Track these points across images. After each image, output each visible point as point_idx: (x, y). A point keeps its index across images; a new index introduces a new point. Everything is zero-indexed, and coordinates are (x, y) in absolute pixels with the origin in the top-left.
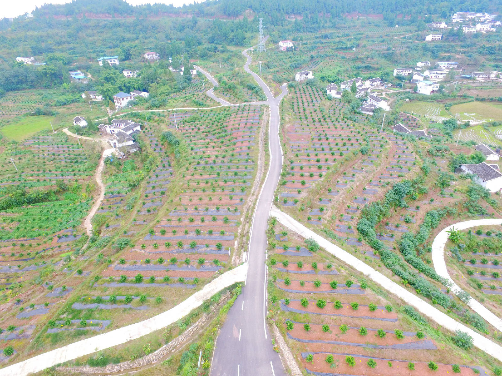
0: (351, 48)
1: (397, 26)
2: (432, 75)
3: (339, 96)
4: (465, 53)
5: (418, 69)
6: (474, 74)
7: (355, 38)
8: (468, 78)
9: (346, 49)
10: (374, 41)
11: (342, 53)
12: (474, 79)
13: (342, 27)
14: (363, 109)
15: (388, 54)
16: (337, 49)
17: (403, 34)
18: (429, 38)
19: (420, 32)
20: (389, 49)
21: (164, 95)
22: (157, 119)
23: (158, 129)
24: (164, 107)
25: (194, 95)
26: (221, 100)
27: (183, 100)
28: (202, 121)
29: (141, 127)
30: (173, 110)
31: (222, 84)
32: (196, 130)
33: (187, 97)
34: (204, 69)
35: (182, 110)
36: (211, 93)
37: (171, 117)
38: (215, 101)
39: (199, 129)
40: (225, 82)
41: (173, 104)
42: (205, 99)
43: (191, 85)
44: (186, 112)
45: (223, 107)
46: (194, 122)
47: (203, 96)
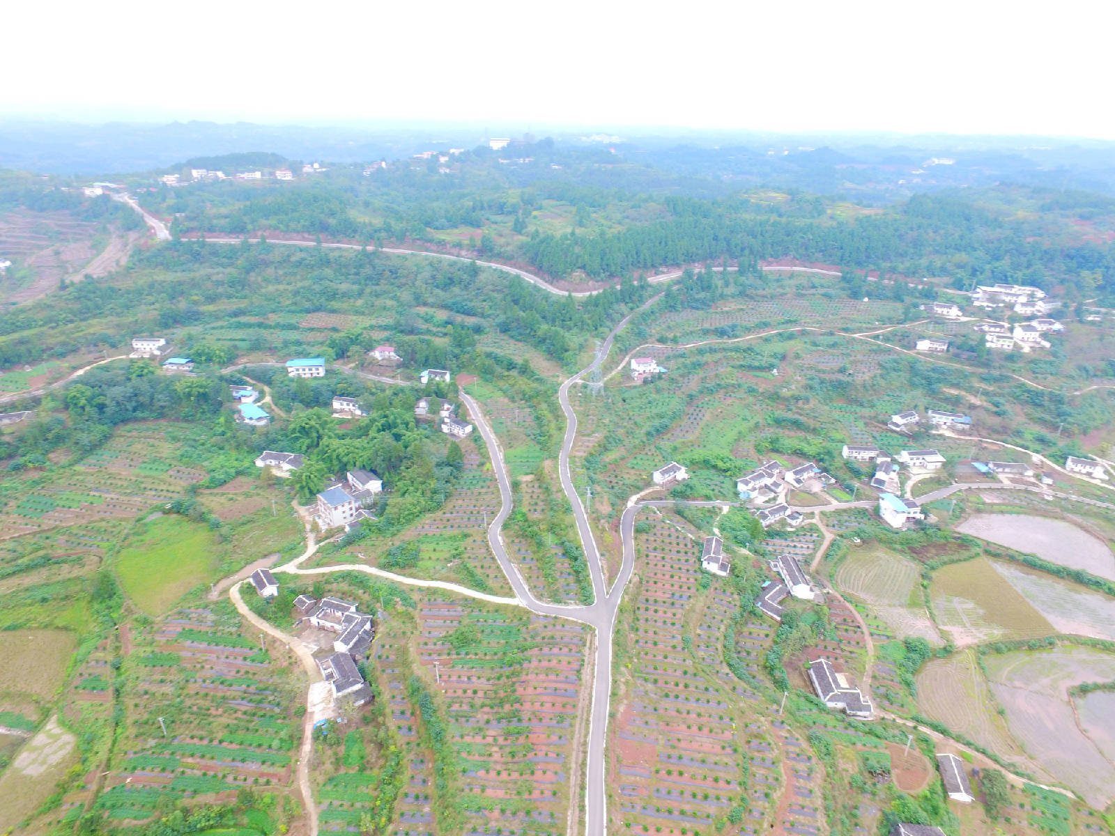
0: (770, 367)
1: (866, 299)
2: (915, 461)
3: (723, 574)
5: (894, 428)
6: (995, 465)
9: (759, 368)
10: (815, 344)
12: (995, 477)
14: (765, 604)
15: (840, 382)
16: (742, 366)
17: (875, 328)
18: (924, 345)
19: (907, 326)
20: (842, 370)
21: (412, 517)
22: (400, 609)
23: (404, 651)
24: (413, 570)
25: (466, 536)
26: (514, 573)
27: (448, 556)
28: (481, 655)
29: (373, 624)
30: (428, 589)
31: (519, 517)
32: (470, 692)
33: (453, 538)
34: (485, 416)
35: (445, 593)
36: (497, 537)
37: (426, 611)
38: (504, 577)
39: (475, 692)
40: (524, 515)
41: (429, 564)
42: (486, 565)
43: (462, 482)
44: (452, 600)
45: (517, 607)
46: (467, 654)
47: (483, 550)
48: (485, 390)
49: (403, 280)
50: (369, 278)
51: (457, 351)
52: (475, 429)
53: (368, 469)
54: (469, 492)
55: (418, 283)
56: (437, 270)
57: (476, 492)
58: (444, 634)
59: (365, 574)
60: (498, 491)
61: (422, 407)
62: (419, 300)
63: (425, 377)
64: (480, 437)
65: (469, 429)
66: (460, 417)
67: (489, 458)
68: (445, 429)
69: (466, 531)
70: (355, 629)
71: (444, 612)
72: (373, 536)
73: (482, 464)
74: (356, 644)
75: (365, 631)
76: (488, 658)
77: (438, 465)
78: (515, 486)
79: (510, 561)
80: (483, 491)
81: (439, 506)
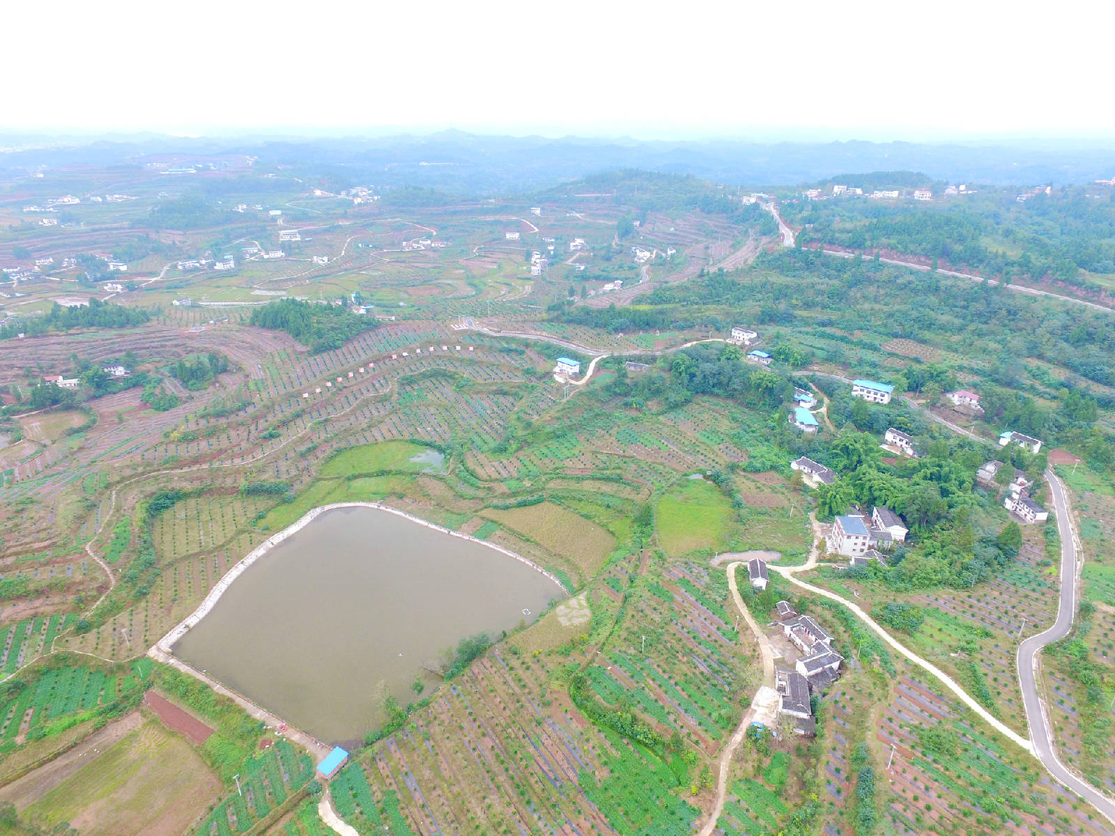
21: (926, 582)
22: (877, 668)
23: (863, 712)
24: (908, 639)
25: (987, 635)
26: (1039, 713)
27: (954, 644)
28: (953, 775)
29: (842, 666)
30: (916, 666)
31: (1075, 650)
32: (921, 804)
33: (970, 629)
34: (1074, 509)
35: (934, 681)
36: (1030, 655)
37: (903, 687)
38: (1021, 707)
39: (928, 808)
40: (1082, 650)
41: (929, 641)
42: (1002, 680)
43: (1007, 572)
44: (941, 694)
45: (1025, 752)
46: (935, 761)
47: (1005, 662)
48: (1089, 479)
49: (1022, 324)
50: (980, 315)
51: (1062, 421)
52: (1050, 520)
53: (898, 513)
54: (1012, 589)
55: (1039, 331)
56: (1074, 319)
57: (1021, 592)
58: (917, 723)
59: (853, 614)
60: (1056, 603)
61: (988, 472)
62: (1034, 351)
63: (1006, 438)
64: (1055, 532)
65: (1042, 516)
66: (1035, 498)
67: (1057, 561)
68: (1009, 504)
69: (990, 629)
70: (823, 661)
71: (925, 700)
72: (877, 583)
73: (1047, 565)
74: (817, 675)
75: (831, 669)
76: (960, 782)
77: (981, 541)
78: (1085, 610)
79: (1037, 694)
80: (1034, 595)
81: (966, 586)
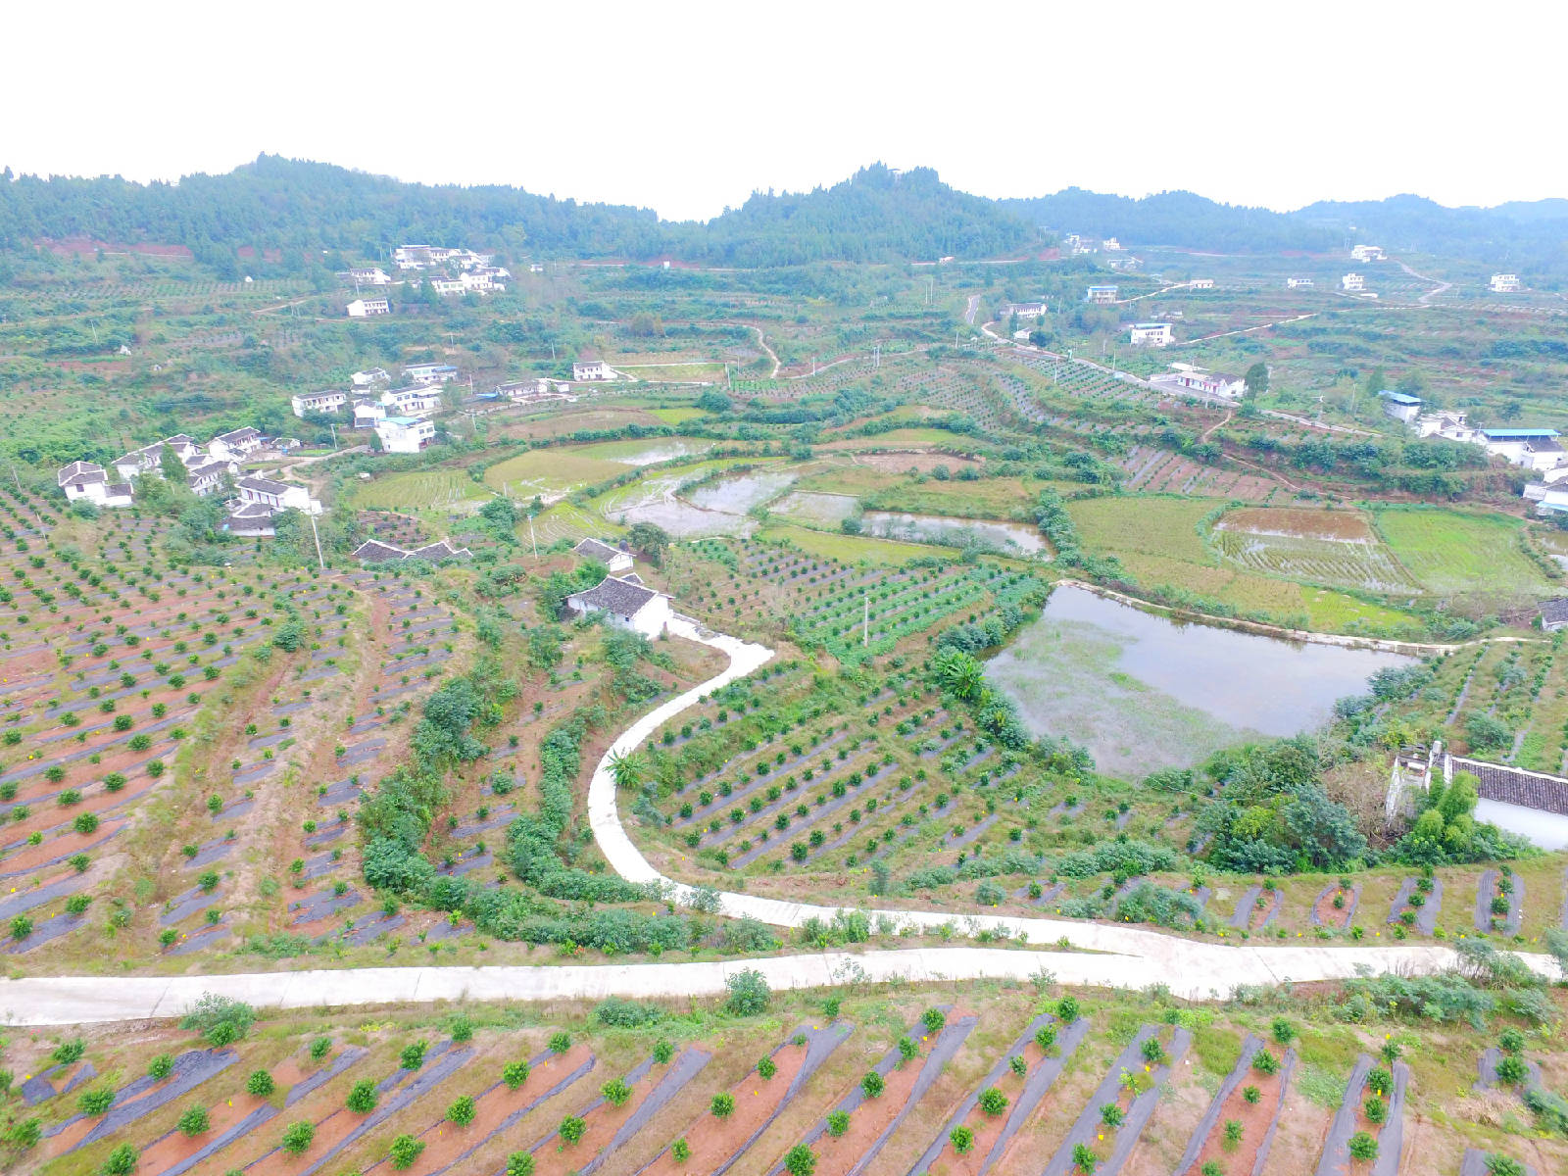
0: (111, 346)
1: (248, 279)
2: (404, 401)
3: (124, 501)
4: (461, 341)
5: (361, 392)
6: (503, 388)
7: (114, 316)
8: (494, 399)
9: (91, 350)
10: (188, 324)
11: (81, 367)
12: (508, 400)
13: (43, 282)
14: (235, 524)
15: (253, 357)
16: (51, 352)
17: (278, 302)
18: (357, 309)
19: (324, 296)
20: (249, 344)
